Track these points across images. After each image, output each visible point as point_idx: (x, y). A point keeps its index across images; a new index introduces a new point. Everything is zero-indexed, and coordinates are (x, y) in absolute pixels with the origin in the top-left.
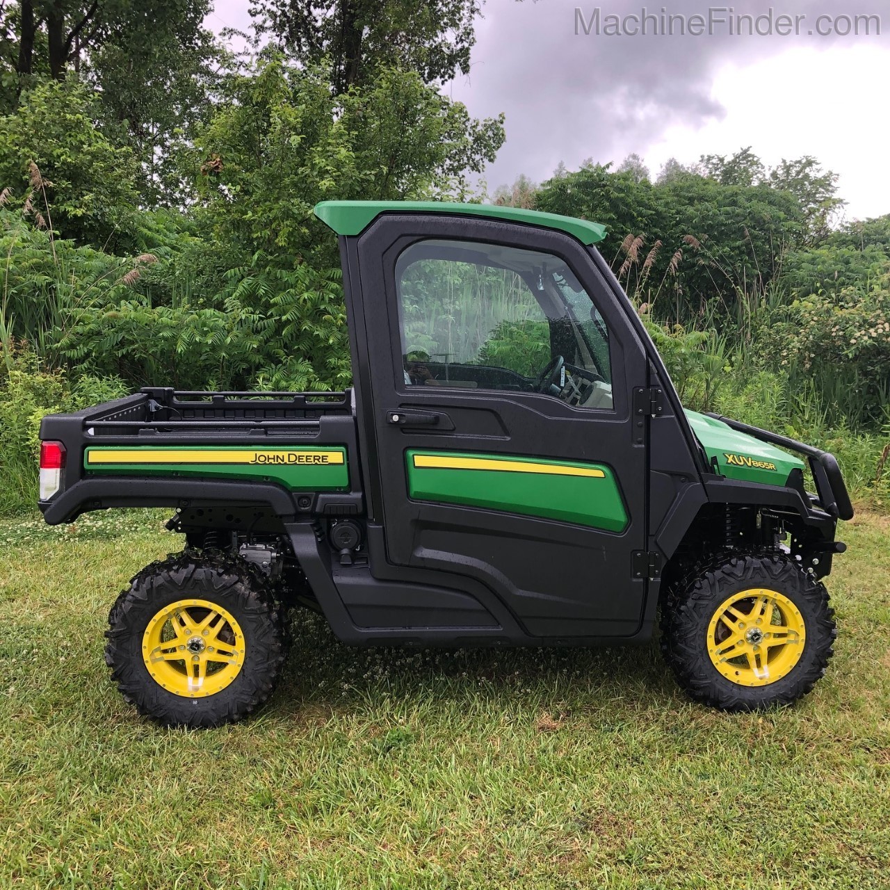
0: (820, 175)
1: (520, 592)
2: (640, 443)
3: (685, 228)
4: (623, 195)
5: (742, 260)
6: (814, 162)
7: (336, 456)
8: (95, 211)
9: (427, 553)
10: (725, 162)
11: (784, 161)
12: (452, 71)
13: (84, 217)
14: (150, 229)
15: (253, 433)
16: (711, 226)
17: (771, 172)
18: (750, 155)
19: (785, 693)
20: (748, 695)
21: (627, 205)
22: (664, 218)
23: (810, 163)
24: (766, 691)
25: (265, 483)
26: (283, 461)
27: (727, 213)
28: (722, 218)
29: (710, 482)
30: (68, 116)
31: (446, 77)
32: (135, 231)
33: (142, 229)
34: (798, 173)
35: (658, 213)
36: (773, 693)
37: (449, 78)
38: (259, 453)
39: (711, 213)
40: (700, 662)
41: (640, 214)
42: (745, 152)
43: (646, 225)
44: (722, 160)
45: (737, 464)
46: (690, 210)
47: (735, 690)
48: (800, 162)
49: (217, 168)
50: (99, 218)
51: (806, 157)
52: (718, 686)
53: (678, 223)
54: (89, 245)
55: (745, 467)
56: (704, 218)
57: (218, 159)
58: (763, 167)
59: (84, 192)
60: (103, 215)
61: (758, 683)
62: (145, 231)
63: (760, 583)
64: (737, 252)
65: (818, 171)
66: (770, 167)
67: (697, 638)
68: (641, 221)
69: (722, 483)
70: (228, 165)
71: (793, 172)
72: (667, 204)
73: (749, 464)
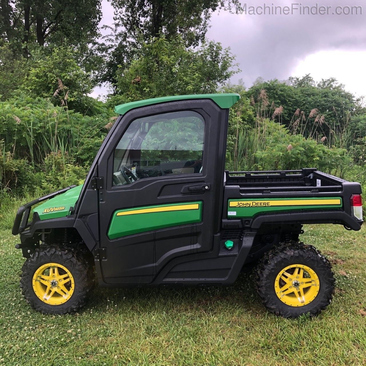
0: (337, 85)
3: (308, 106)
4: (283, 93)
5: (332, 119)
6: (335, 80)
8: (78, 99)
10: (299, 80)
11: (323, 80)
12: (198, 42)
13: (74, 101)
14: (97, 106)
16: (318, 106)
17: (317, 84)
18: (309, 77)
21: (284, 97)
22: (298, 102)
23: (333, 81)
27: (325, 100)
28: (323, 102)
30: (68, 60)
31: (195, 45)
32: (92, 107)
33: (94, 106)
34: (328, 85)
35: (296, 101)
37: (196, 45)
39: (318, 100)
41: (289, 101)
42: (307, 76)
43: (292, 105)
44: (298, 79)
46: (310, 99)
48: (329, 80)
49: (139, 81)
50: (79, 102)
51: (332, 78)
53: (304, 105)
54: (79, 112)
56: (316, 102)
57: (140, 78)
58: (314, 82)
59: (74, 91)
60: (81, 100)
62: (96, 107)
64: (330, 116)
65: (337, 83)
66: (317, 82)
68: (290, 103)
70: (144, 81)
71: (326, 84)
72: (299, 97)
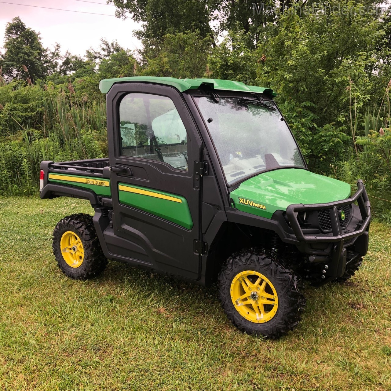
1: (155, 250)
2: (197, 188)
7: (107, 183)
9: (126, 227)
15: (87, 172)
19: (267, 330)
20: (249, 326)
24: (258, 326)
25: (89, 191)
26: (93, 183)
29: (229, 211)
36: (261, 328)
38: (88, 180)
40: (227, 302)
45: (245, 204)
47: (243, 321)
52: (236, 317)
55: (248, 206)
61: (254, 321)
63: (254, 268)
67: (225, 289)
69: (235, 213)
73: (251, 205)
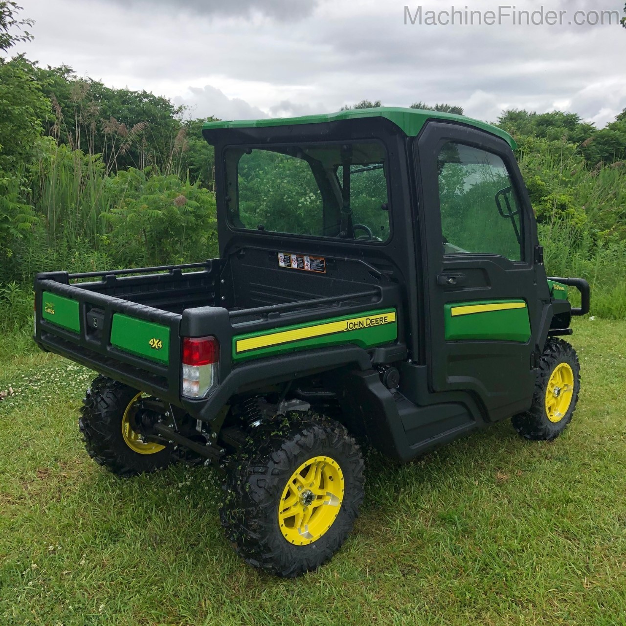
2: (535, 282)
7: (391, 316)
15: (342, 305)
19: (567, 421)
20: (557, 428)
24: (562, 422)
26: (363, 325)
29: (553, 303)
38: (350, 321)
40: (543, 414)
47: (553, 426)
52: (548, 427)
63: (563, 359)
